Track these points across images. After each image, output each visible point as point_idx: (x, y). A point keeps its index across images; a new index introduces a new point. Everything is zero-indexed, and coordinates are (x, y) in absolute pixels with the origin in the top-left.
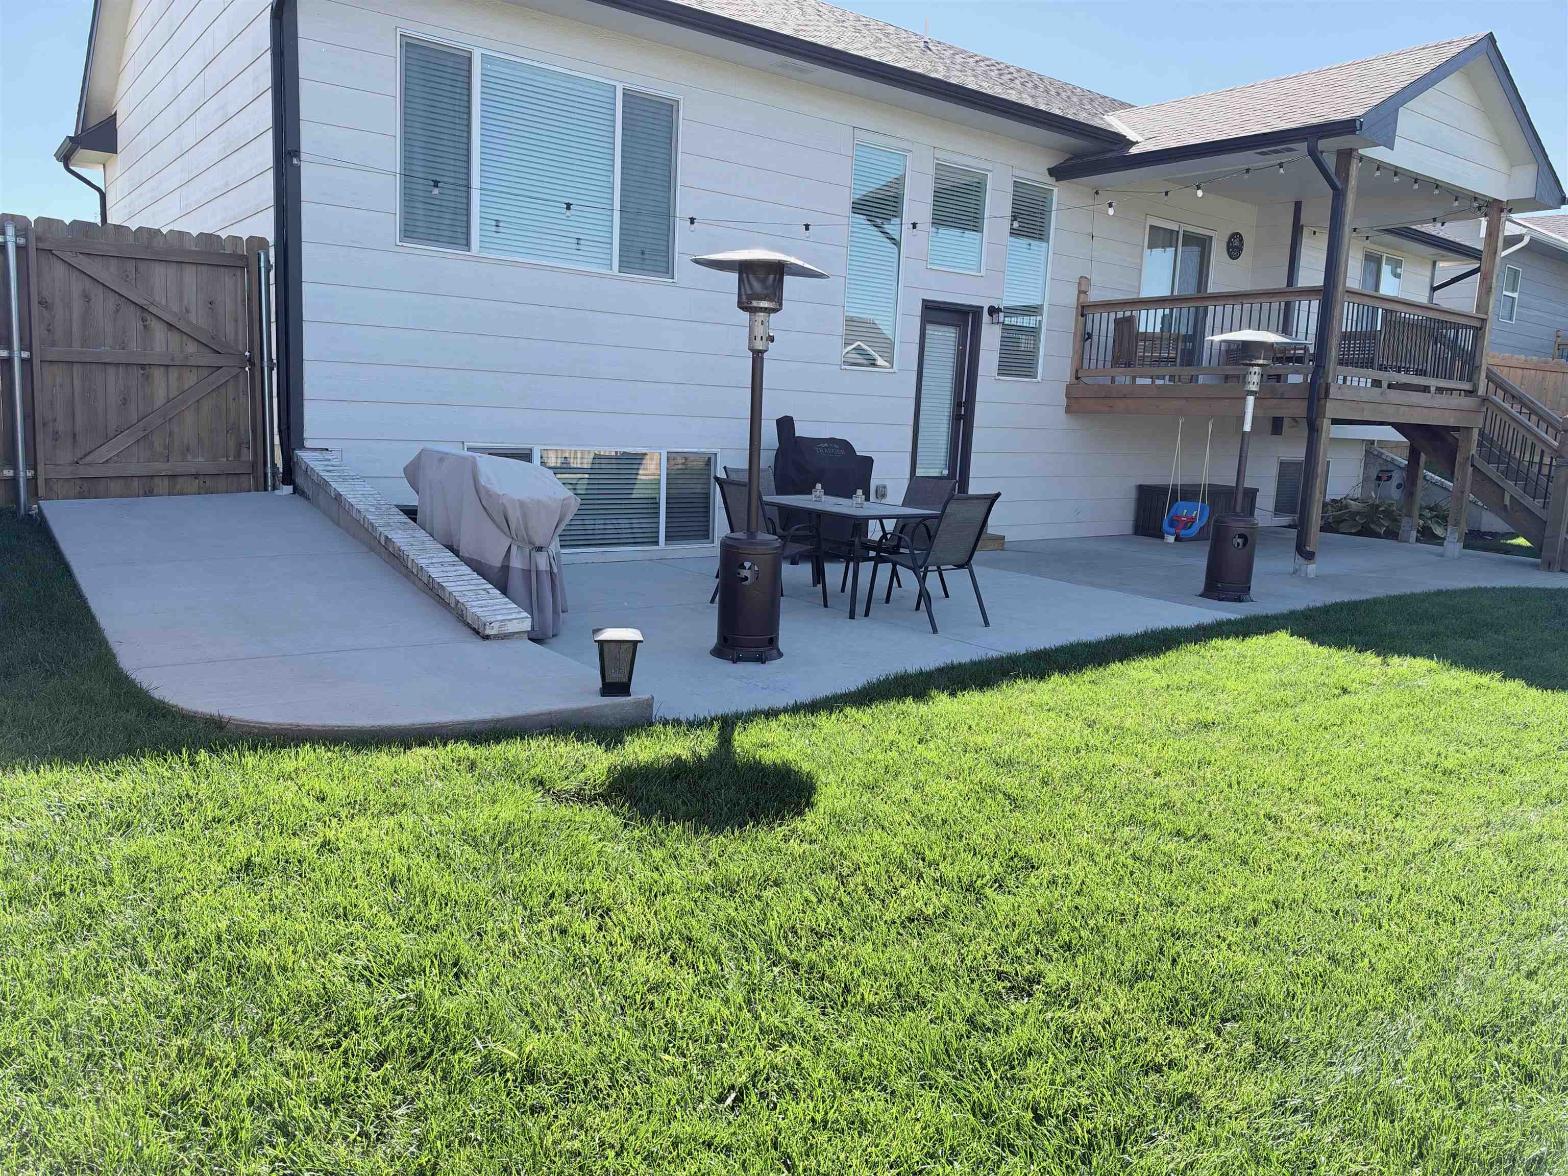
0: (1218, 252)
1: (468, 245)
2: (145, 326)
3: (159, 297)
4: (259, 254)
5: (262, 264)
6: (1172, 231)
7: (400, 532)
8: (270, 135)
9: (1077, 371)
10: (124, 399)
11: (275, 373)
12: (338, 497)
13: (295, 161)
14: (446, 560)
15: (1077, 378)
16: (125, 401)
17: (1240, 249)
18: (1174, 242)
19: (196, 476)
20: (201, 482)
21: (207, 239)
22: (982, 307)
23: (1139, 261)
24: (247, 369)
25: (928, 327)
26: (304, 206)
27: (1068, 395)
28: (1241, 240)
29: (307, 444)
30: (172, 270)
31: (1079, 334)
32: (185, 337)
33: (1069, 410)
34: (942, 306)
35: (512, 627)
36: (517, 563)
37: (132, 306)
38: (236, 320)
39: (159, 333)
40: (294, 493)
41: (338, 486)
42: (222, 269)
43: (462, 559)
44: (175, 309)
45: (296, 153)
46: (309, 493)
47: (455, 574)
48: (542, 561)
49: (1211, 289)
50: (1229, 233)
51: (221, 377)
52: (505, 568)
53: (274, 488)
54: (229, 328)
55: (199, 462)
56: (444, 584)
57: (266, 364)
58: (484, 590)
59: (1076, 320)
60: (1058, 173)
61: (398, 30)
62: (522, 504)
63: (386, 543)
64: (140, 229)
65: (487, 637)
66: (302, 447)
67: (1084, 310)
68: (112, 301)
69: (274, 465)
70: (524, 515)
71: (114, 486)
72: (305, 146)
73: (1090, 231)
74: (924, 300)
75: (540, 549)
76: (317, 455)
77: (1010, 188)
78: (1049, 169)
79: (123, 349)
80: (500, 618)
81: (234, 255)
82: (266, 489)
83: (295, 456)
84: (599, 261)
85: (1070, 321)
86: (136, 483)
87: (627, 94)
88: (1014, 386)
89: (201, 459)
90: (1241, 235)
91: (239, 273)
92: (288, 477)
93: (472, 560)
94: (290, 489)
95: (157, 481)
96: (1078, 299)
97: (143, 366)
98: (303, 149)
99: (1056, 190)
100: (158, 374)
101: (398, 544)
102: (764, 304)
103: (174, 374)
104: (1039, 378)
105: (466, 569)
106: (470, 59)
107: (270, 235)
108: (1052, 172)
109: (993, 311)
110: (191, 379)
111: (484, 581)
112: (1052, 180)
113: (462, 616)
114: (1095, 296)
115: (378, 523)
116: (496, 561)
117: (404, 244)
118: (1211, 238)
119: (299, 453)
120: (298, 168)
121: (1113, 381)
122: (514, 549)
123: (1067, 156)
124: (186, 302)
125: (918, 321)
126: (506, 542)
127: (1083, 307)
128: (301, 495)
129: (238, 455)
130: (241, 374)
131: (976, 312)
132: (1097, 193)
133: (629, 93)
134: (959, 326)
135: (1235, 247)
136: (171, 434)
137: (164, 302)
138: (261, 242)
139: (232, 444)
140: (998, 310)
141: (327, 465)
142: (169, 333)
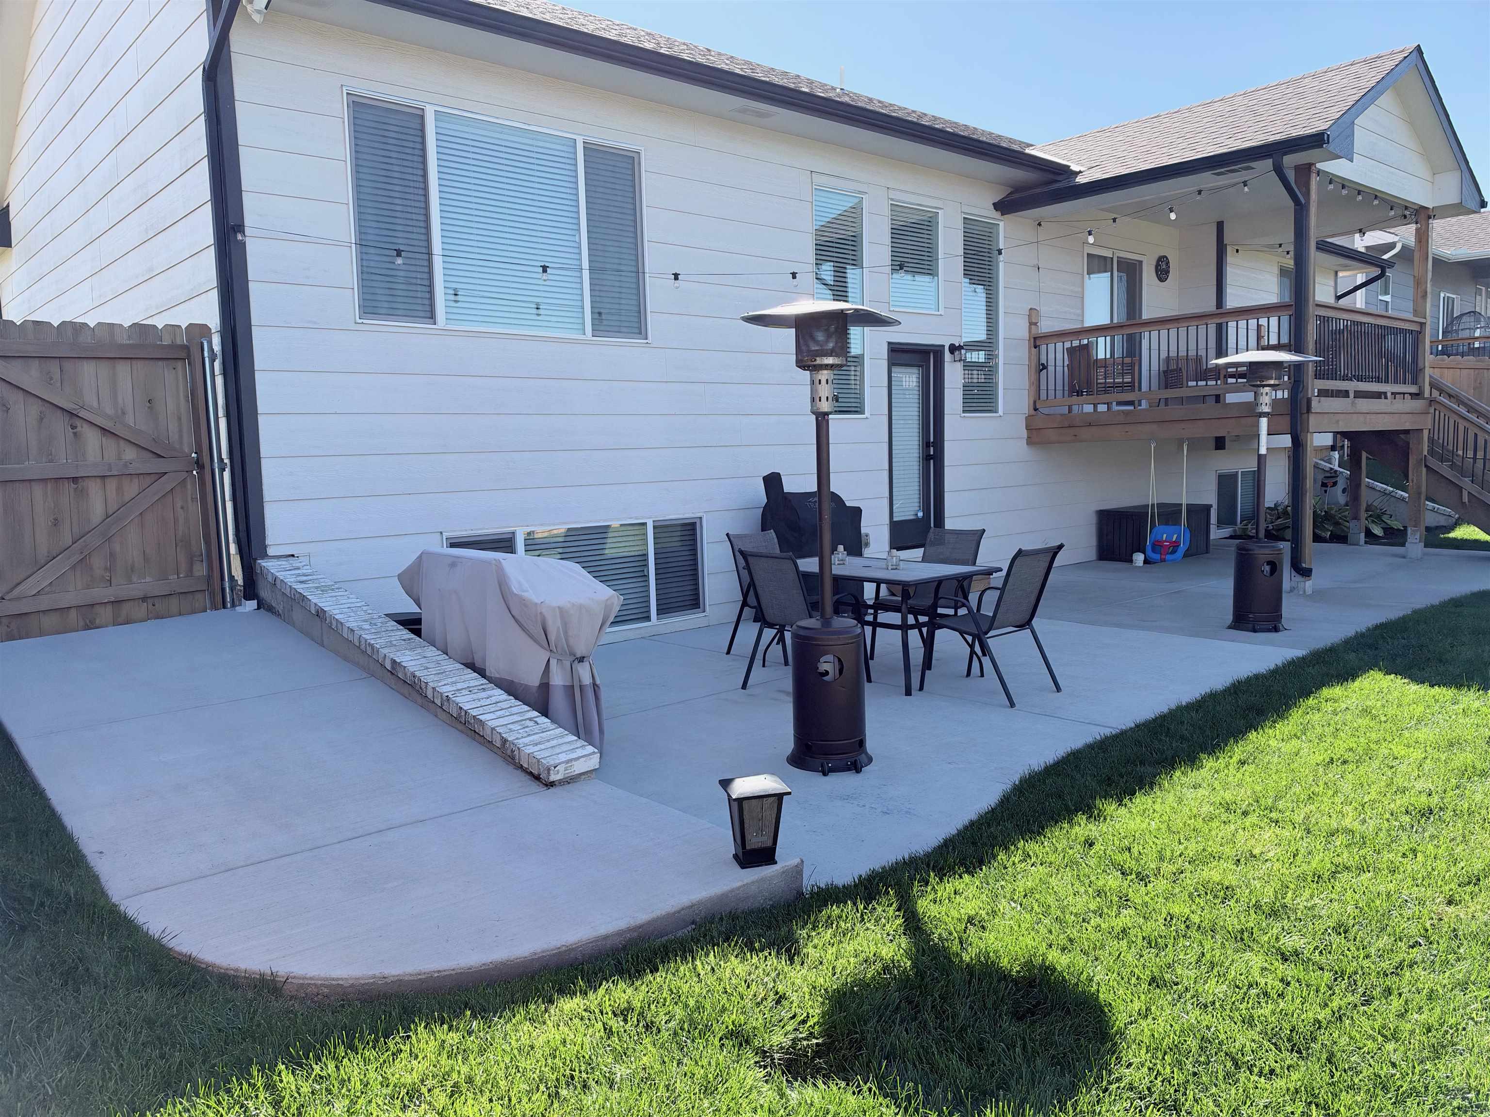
0: (1148, 275)
1: (431, 316)
2: (75, 434)
3: (90, 399)
4: (202, 344)
5: (206, 354)
6: (1105, 258)
7: (407, 652)
8: (208, 209)
9: (1035, 402)
10: (56, 519)
11: (227, 475)
12: (320, 614)
13: (239, 237)
14: (473, 683)
15: (1036, 409)
16: (56, 523)
17: (1167, 272)
18: (1109, 266)
19: (144, 599)
20: (150, 606)
21: (142, 330)
22: (944, 346)
23: (1080, 289)
24: (195, 472)
25: (894, 369)
26: (252, 286)
27: (1028, 428)
28: (1168, 263)
29: (271, 551)
30: (103, 369)
31: (1033, 365)
32: (122, 442)
33: (1030, 442)
34: (905, 347)
35: (579, 768)
36: (558, 679)
37: (59, 412)
38: (180, 419)
39: (92, 439)
40: (259, 608)
41: (317, 600)
42: (160, 363)
43: (490, 680)
44: (109, 411)
45: (240, 227)
46: (280, 608)
47: (488, 702)
48: (584, 673)
49: (1147, 314)
50: (1156, 257)
51: (166, 484)
52: (545, 687)
53: (233, 605)
54: (173, 426)
55: (147, 584)
56: (480, 717)
57: (216, 465)
58: (530, 719)
59: (1030, 352)
60: (1004, 207)
61: (344, 89)
62: (563, 612)
63: (393, 668)
64: (64, 323)
65: (551, 785)
66: (265, 555)
67: (1036, 341)
68: (35, 409)
69: (232, 578)
70: (565, 625)
71: (48, 621)
72: (249, 220)
73: (1036, 262)
74: (889, 343)
75: (581, 660)
76: (283, 563)
77: (960, 225)
78: (994, 204)
79: (51, 461)
80: (563, 757)
81: (173, 346)
82: (224, 607)
83: (257, 567)
84: (570, 326)
85: (1023, 352)
86: (73, 613)
87: (589, 149)
88: (980, 422)
89: (148, 579)
90: (1167, 258)
91: (179, 364)
92: (250, 590)
93: (501, 679)
94: (252, 604)
95: (100, 610)
96: (1030, 332)
97: (75, 480)
98: (247, 222)
99: (1001, 224)
100: (94, 488)
101: (411, 669)
102: (830, 361)
103: (112, 485)
104: (1001, 412)
105: (499, 694)
106: (422, 117)
107: (213, 320)
108: (997, 206)
109: (953, 349)
110: (131, 489)
111: (526, 708)
112: (997, 215)
113: (513, 758)
114: (1046, 326)
115: (378, 643)
116: (533, 679)
117: (365, 321)
118: (1141, 262)
119: (263, 563)
120: (244, 244)
121: (1070, 411)
122: (553, 662)
123: (1010, 190)
124: (120, 400)
125: (885, 364)
126: (544, 655)
127: (1035, 339)
128: (267, 610)
129: (190, 570)
130: (189, 481)
131: (937, 352)
132: (1039, 224)
133: (590, 146)
134: (922, 366)
135: (1162, 270)
136: (112, 555)
137: (95, 404)
138: (203, 330)
139: (182, 558)
140: (960, 348)
141: (299, 575)
142: (104, 439)
